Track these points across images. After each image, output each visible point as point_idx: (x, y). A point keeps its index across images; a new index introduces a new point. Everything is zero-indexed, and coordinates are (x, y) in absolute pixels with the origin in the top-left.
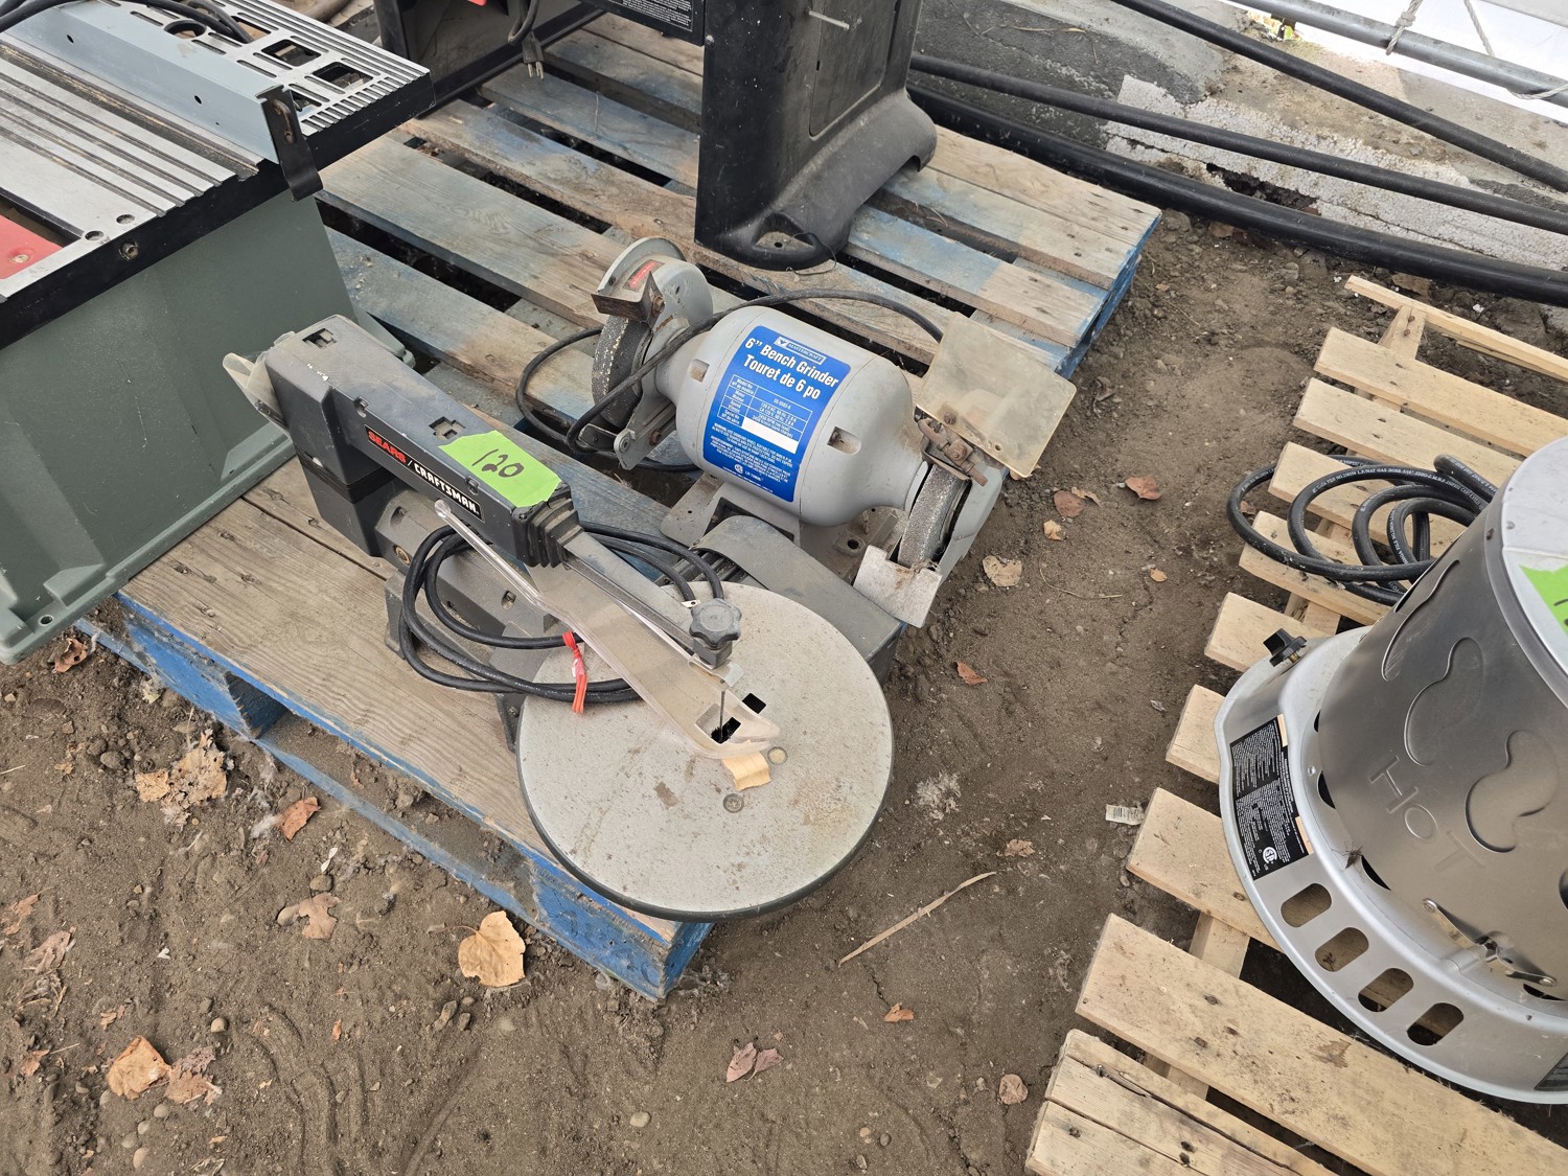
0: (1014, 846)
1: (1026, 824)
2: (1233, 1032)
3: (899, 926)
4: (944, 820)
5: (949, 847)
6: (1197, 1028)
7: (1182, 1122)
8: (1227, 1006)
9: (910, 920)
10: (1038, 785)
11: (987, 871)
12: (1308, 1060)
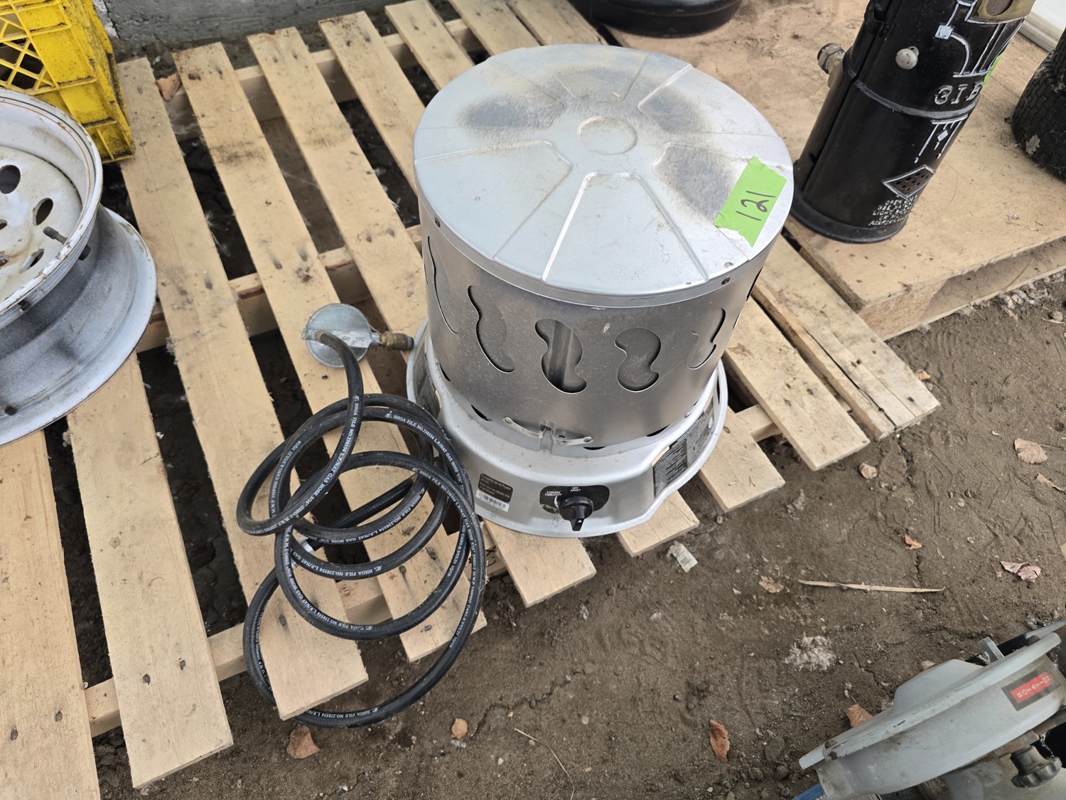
0: (774, 589)
1: (754, 597)
2: (788, 386)
3: (888, 588)
4: (816, 635)
5: (822, 616)
6: (807, 398)
7: (850, 373)
8: (782, 396)
9: (878, 588)
10: (725, 616)
11: (804, 586)
12: (757, 356)
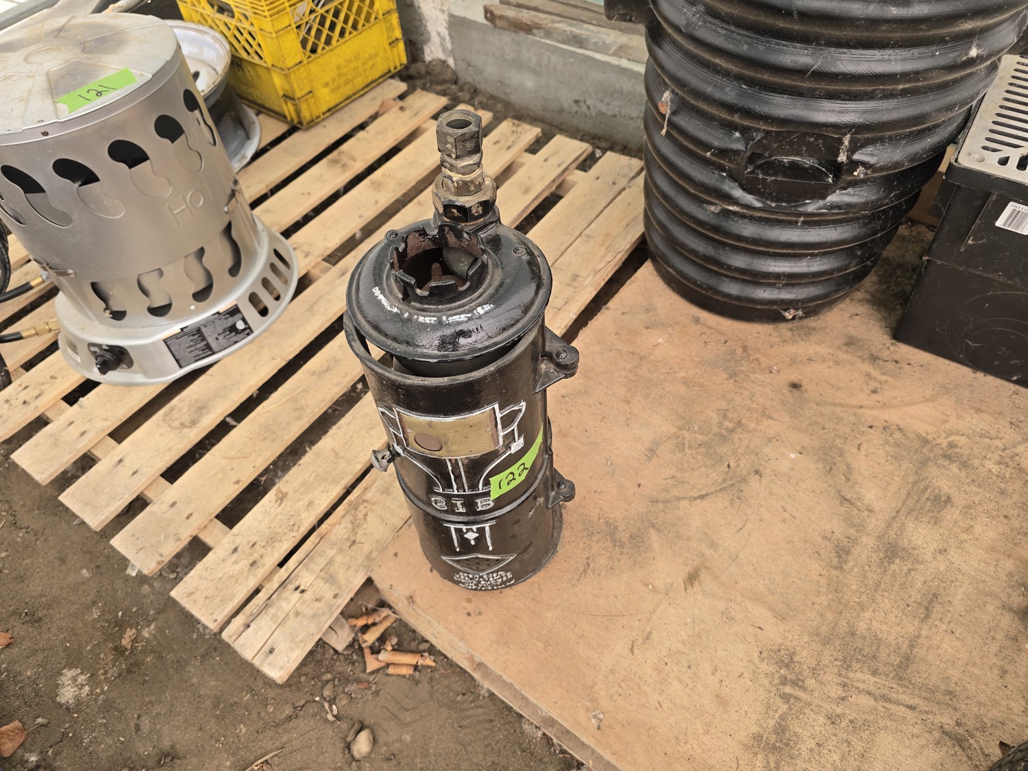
0: (126, 641)
1: (117, 629)
2: (253, 545)
4: (91, 687)
5: (109, 687)
7: (285, 587)
8: (240, 543)
10: (97, 614)
